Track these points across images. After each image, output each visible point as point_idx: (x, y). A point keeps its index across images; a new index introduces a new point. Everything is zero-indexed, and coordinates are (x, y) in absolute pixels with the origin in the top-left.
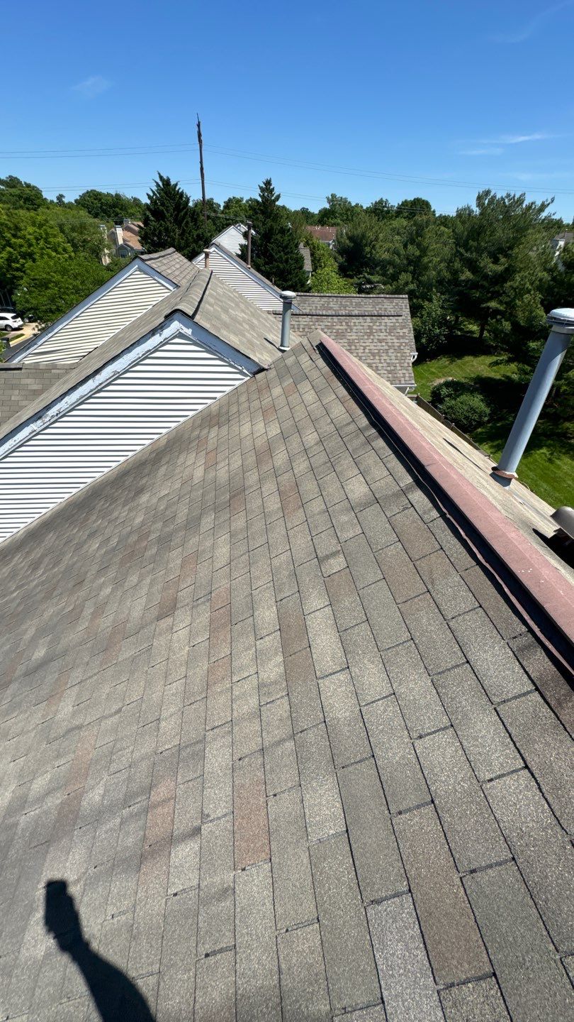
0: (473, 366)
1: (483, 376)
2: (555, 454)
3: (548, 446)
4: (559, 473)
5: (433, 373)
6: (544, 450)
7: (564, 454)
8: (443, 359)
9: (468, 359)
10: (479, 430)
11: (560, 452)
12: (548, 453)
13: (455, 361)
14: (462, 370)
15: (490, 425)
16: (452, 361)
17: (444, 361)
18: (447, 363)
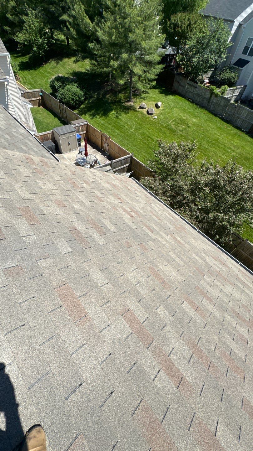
0: (69, 65)
1: (76, 71)
2: (118, 113)
3: (115, 109)
4: (122, 123)
5: (49, 73)
6: (113, 112)
7: (122, 112)
8: (52, 62)
9: (65, 60)
10: (82, 106)
11: (120, 111)
12: (115, 113)
13: (59, 63)
14: (64, 68)
15: (86, 102)
16: (58, 63)
17: (53, 63)
18: (55, 64)
